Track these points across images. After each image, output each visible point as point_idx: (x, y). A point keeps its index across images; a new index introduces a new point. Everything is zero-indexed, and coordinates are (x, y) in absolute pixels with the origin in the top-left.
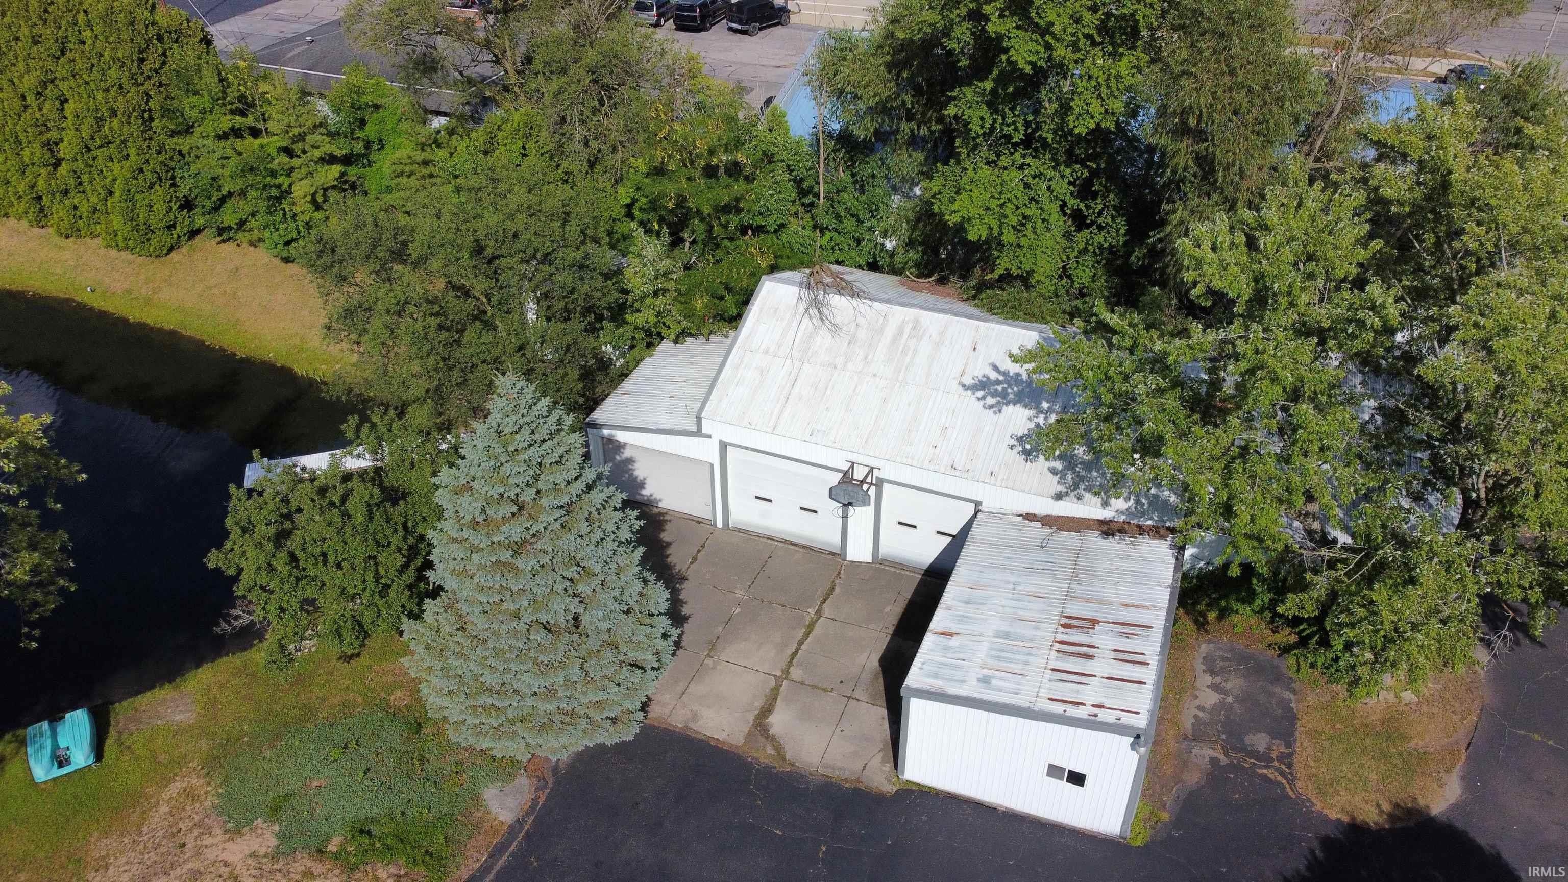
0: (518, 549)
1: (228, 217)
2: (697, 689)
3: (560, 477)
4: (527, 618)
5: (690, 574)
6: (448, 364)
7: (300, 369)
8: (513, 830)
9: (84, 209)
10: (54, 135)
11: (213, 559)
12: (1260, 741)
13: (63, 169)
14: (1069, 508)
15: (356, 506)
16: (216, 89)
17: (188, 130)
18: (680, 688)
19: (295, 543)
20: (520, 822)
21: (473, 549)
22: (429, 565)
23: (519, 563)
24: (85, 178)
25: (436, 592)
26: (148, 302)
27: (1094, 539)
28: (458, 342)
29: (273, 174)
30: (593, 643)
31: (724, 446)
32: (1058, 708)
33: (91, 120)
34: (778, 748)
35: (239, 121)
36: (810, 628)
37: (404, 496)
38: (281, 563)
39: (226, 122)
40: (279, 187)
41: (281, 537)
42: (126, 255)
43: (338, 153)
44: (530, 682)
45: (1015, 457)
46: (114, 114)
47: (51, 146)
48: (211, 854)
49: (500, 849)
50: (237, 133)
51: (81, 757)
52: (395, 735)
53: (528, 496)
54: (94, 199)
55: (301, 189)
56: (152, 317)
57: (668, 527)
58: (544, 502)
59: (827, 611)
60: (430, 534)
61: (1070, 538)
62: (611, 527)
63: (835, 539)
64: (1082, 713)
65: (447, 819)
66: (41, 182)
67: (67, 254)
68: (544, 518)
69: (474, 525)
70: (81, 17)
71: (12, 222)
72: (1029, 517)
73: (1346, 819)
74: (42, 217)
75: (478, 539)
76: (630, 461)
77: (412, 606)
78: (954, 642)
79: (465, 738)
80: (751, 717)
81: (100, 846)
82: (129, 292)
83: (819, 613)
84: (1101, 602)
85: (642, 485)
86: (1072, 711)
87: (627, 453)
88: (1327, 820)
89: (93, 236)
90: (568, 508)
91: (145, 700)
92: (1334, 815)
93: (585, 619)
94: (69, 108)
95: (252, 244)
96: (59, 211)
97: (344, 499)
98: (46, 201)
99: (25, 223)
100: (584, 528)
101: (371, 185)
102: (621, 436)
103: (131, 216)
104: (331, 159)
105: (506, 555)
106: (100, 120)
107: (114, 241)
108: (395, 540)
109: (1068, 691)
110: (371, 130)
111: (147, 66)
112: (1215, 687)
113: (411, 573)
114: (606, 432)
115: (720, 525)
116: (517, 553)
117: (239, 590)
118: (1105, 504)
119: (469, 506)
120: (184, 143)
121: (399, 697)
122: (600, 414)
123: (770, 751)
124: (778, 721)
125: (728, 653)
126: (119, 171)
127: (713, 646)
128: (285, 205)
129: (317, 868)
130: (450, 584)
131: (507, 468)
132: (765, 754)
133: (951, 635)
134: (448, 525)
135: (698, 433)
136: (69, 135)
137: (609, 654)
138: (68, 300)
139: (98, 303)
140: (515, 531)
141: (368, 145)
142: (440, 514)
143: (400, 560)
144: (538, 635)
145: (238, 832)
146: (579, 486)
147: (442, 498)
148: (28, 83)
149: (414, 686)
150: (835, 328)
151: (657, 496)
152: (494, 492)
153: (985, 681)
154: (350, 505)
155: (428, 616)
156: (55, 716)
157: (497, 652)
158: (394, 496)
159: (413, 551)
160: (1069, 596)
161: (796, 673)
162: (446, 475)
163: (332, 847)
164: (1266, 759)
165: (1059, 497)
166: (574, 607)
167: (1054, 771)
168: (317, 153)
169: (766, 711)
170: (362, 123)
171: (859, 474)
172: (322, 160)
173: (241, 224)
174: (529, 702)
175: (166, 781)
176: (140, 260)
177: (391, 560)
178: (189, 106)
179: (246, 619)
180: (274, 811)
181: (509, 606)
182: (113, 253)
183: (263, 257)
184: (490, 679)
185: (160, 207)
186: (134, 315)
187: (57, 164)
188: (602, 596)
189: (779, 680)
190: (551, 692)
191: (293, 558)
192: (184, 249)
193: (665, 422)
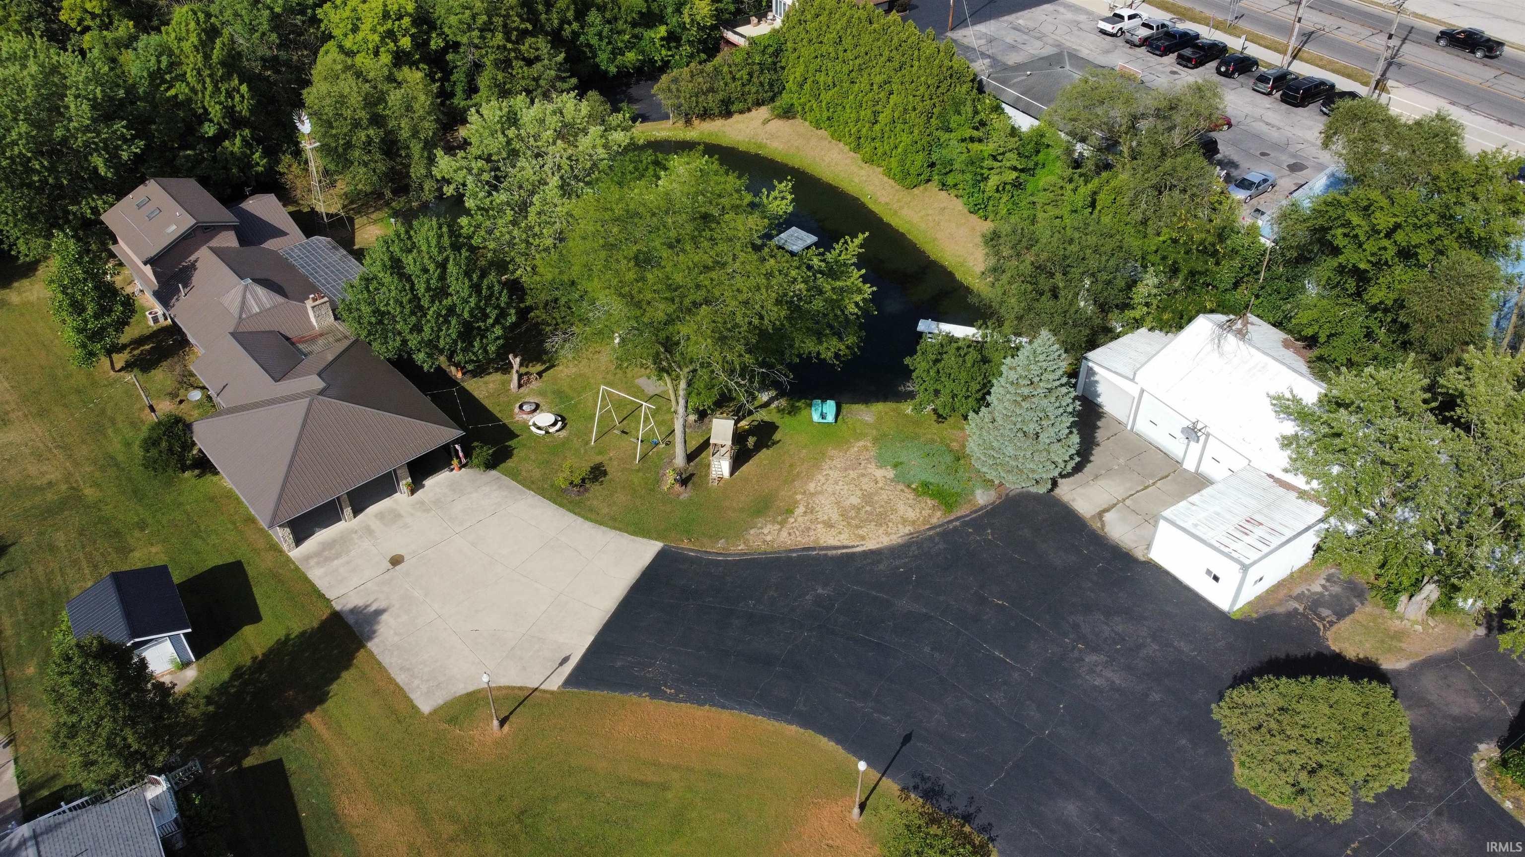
0: (1025, 398)
1: (950, 180)
2: (1080, 490)
3: (1051, 377)
4: (1018, 426)
5: (1102, 444)
6: (1030, 309)
7: (959, 276)
8: (981, 508)
9: (880, 151)
10: (879, 108)
11: (907, 361)
12: (1325, 612)
13: (877, 127)
14: (1289, 478)
15: (969, 359)
16: (970, 115)
17: (949, 130)
18: (1073, 487)
19: (940, 366)
20: (986, 506)
21: (1009, 392)
22: (989, 393)
23: (1023, 404)
24: (886, 135)
25: (988, 405)
26: (896, 212)
27: (1293, 495)
28: (1038, 300)
29: (982, 168)
30: (1041, 447)
31: (1142, 391)
32: (1217, 545)
33: (901, 109)
34: (1103, 525)
35: (976, 134)
36: (1146, 488)
37: (989, 361)
38: (932, 373)
39: (969, 133)
40: (982, 174)
41: (936, 361)
42: (892, 182)
43: (1019, 167)
44: (1010, 450)
45: (1277, 445)
46: (914, 109)
47: (876, 113)
48: (870, 471)
49: (976, 512)
50: (972, 139)
51: (830, 418)
52: (949, 459)
53: (1036, 380)
54: (887, 148)
55: (994, 181)
56: (896, 222)
57: (1103, 420)
58: (1041, 384)
59: (1159, 484)
60: (994, 381)
61: (1281, 491)
62: (1064, 404)
63: (1181, 455)
64: (1226, 550)
65: (958, 494)
66: (864, 130)
67: (863, 172)
68: (1039, 390)
69: (1012, 383)
70: (916, 53)
71: (841, 145)
72: (1271, 476)
73: (1337, 651)
74: (858, 148)
75: (1012, 389)
76: (1097, 382)
77: (976, 407)
78: (1194, 508)
79: (978, 465)
80: (1098, 510)
81: (832, 452)
82: (887, 204)
83: (1154, 484)
84: (1272, 519)
85: (1099, 396)
86: (1222, 548)
87: (1096, 378)
88: (1328, 647)
89: (879, 166)
90: (1050, 390)
91: (855, 407)
92: (1333, 648)
93: (1041, 436)
94: (893, 98)
95: (956, 196)
96: (867, 148)
97: (965, 355)
98: (862, 140)
99: (847, 148)
100: (1053, 400)
101: (1030, 187)
102: (1096, 368)
103: (902, 163)
104: (1015, 169)
105: (1019, 399)
106: (905, 110)
107: (888, 172)
108: (979, 379)
109: (1226, 541)
110: (1041, 157)
111: (940, 90)
112: (1323, 586)
113: (981, 394)
114: (1090, 364)
115: (1129, 428)
116: (1023, 400)
117: (914, 375)
118: (1308, 483)
119: (1013, 376)
120: (944, 136)
121: (955, 445)
122: (1091, 355)
123: (1099, 525)
124: (1108, 517)
125: (1102, 482)
126: (906, 139)
127: (1096, 477)
128: (982, 185)
129: (906, 490)
130: (995, 402)
131: (1032, 367)
132: (1096, 525)
133: (1194, 505)
134: (1002, 380)
135: (1133, 380)
136: (888, 111)
137: (1045, 453)
138: (858, 199)
139: (871, 206)
140: (1026, 391)
141: (1036, 164)
142: (1001, 374)
143: (978, 387)
144: (1020, 435)
145: (881, 467)
146: (1057, 383)
147: (1004, 369)
148: (878, 79)
149: (965, 438)
150: (1221, 354)
151: (1104, 403)
152: (1024, 374)
153: (1196, 525)
154: (967, 358)
155: (981, 414)
156: (824, 400)
157: (1002, 435)
158: (985, 360)
159: (985, 385)
160: (1260, 512)
161: (1128, 502)
162: (1009, 360)
163: (913, 486)
164: (1322, 619)
165: (1286, 471)
166: (1038, 429)
167: (1209, 572)
168: (1008, 164)
169: (1107, 510)
170: (1038, 152)
171: (1199, 426)
172: (1010, 168)
173: (955, 185)
174: (1007, 459)
175: (858, 440)
176: (898, 187)
177: (975, 386)
178: (954, 120)
179: (911, 389)
180: (895, 466)
181: (1013, 419)
182: (886, 179)
183: (959, 205)
184: (995, 444)
185: (918, 164)
186: (887, 218)
187: (876, 122)
188: (1050, 429)
189: (1118, 502)
190: (1016, 458)
191: (938, 372)
192: (921, 188)
193: (1120, 370)
